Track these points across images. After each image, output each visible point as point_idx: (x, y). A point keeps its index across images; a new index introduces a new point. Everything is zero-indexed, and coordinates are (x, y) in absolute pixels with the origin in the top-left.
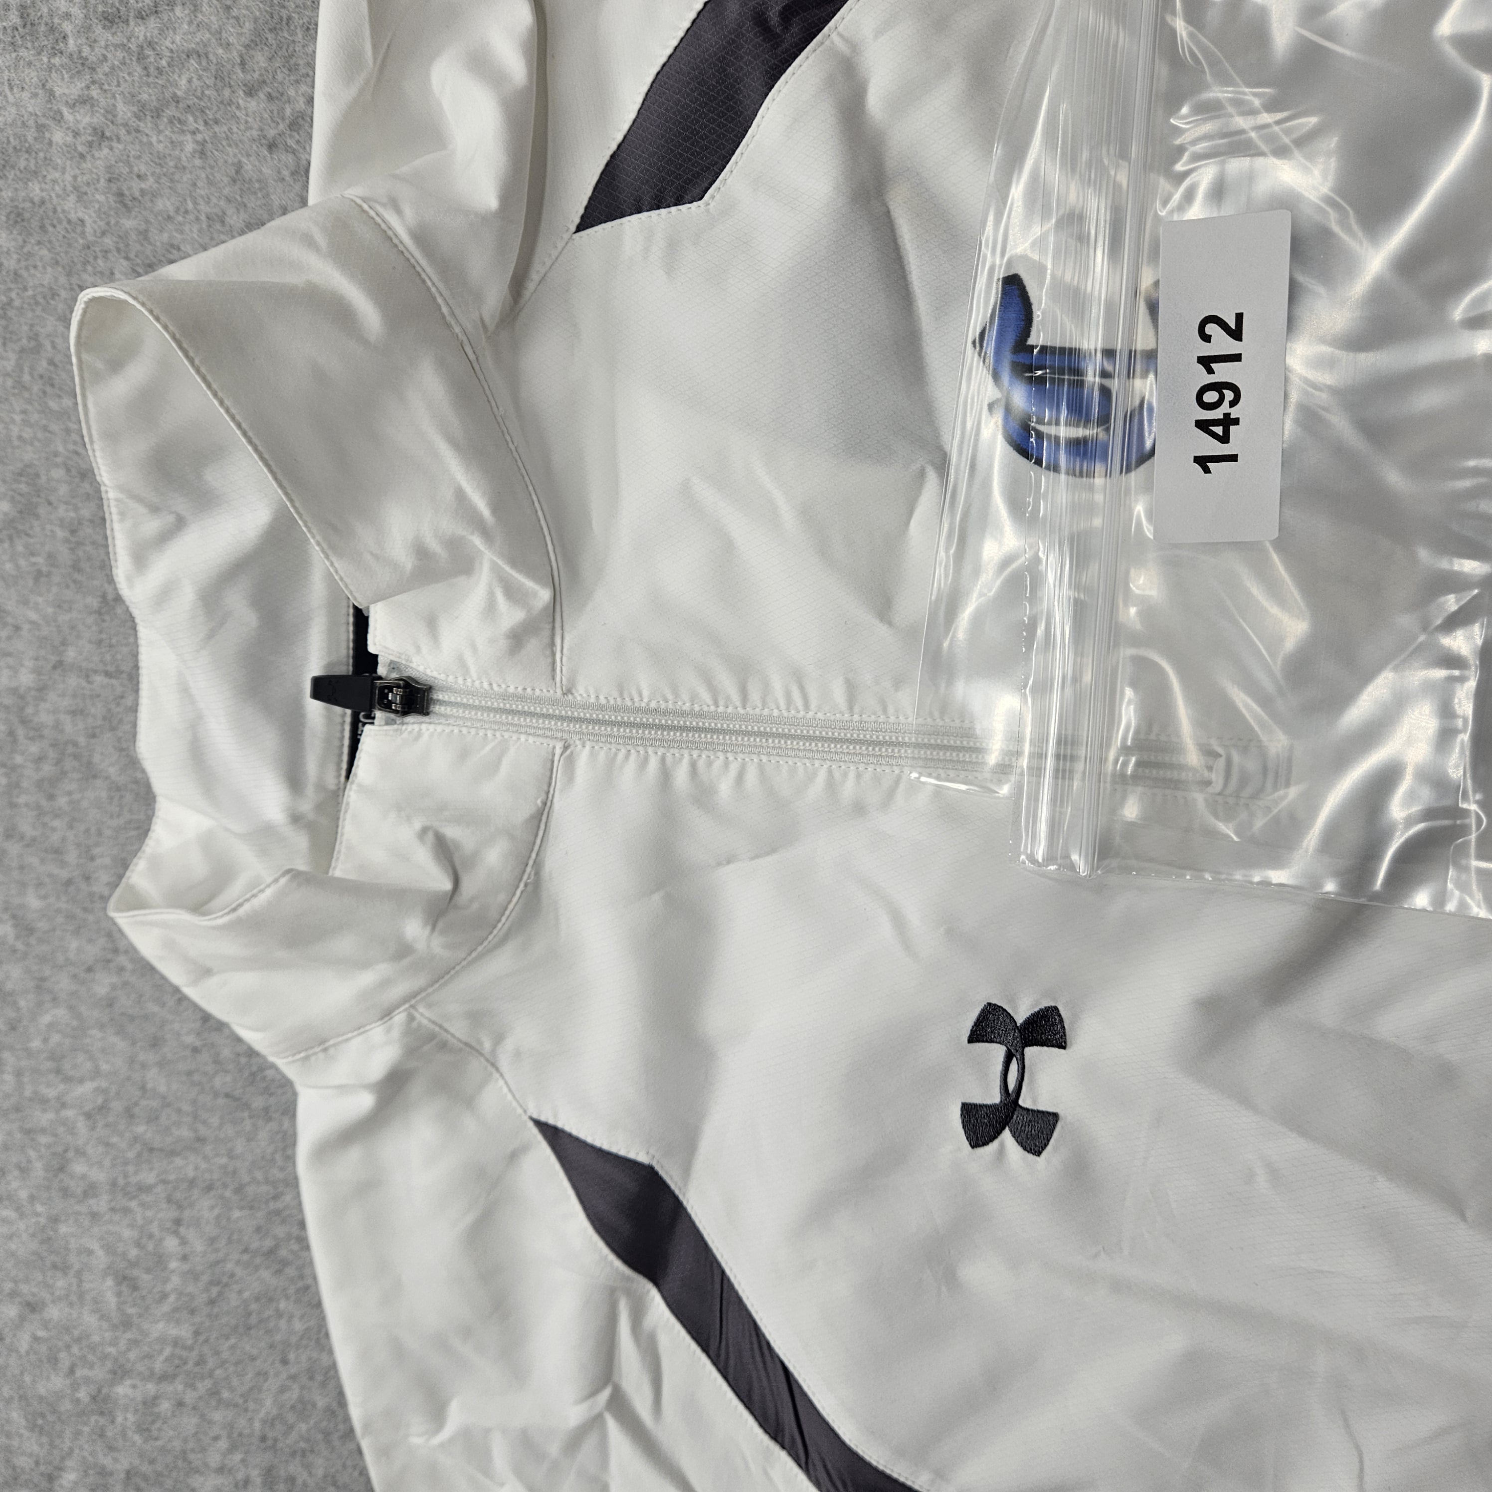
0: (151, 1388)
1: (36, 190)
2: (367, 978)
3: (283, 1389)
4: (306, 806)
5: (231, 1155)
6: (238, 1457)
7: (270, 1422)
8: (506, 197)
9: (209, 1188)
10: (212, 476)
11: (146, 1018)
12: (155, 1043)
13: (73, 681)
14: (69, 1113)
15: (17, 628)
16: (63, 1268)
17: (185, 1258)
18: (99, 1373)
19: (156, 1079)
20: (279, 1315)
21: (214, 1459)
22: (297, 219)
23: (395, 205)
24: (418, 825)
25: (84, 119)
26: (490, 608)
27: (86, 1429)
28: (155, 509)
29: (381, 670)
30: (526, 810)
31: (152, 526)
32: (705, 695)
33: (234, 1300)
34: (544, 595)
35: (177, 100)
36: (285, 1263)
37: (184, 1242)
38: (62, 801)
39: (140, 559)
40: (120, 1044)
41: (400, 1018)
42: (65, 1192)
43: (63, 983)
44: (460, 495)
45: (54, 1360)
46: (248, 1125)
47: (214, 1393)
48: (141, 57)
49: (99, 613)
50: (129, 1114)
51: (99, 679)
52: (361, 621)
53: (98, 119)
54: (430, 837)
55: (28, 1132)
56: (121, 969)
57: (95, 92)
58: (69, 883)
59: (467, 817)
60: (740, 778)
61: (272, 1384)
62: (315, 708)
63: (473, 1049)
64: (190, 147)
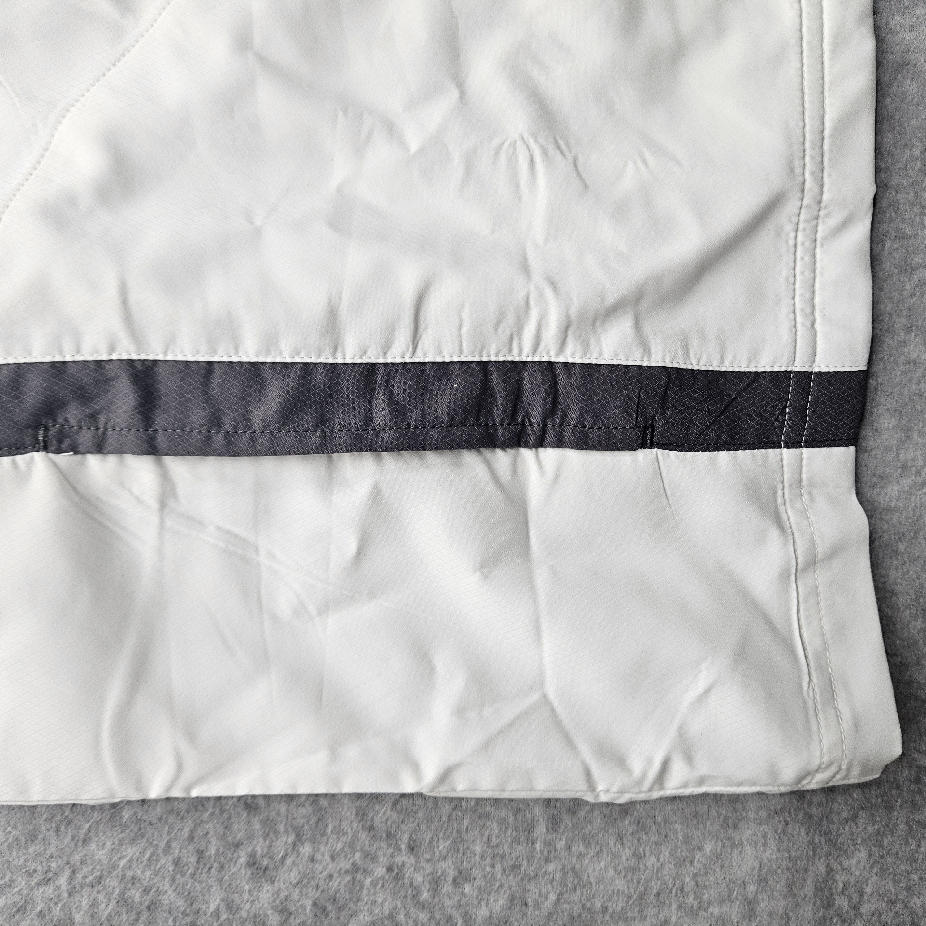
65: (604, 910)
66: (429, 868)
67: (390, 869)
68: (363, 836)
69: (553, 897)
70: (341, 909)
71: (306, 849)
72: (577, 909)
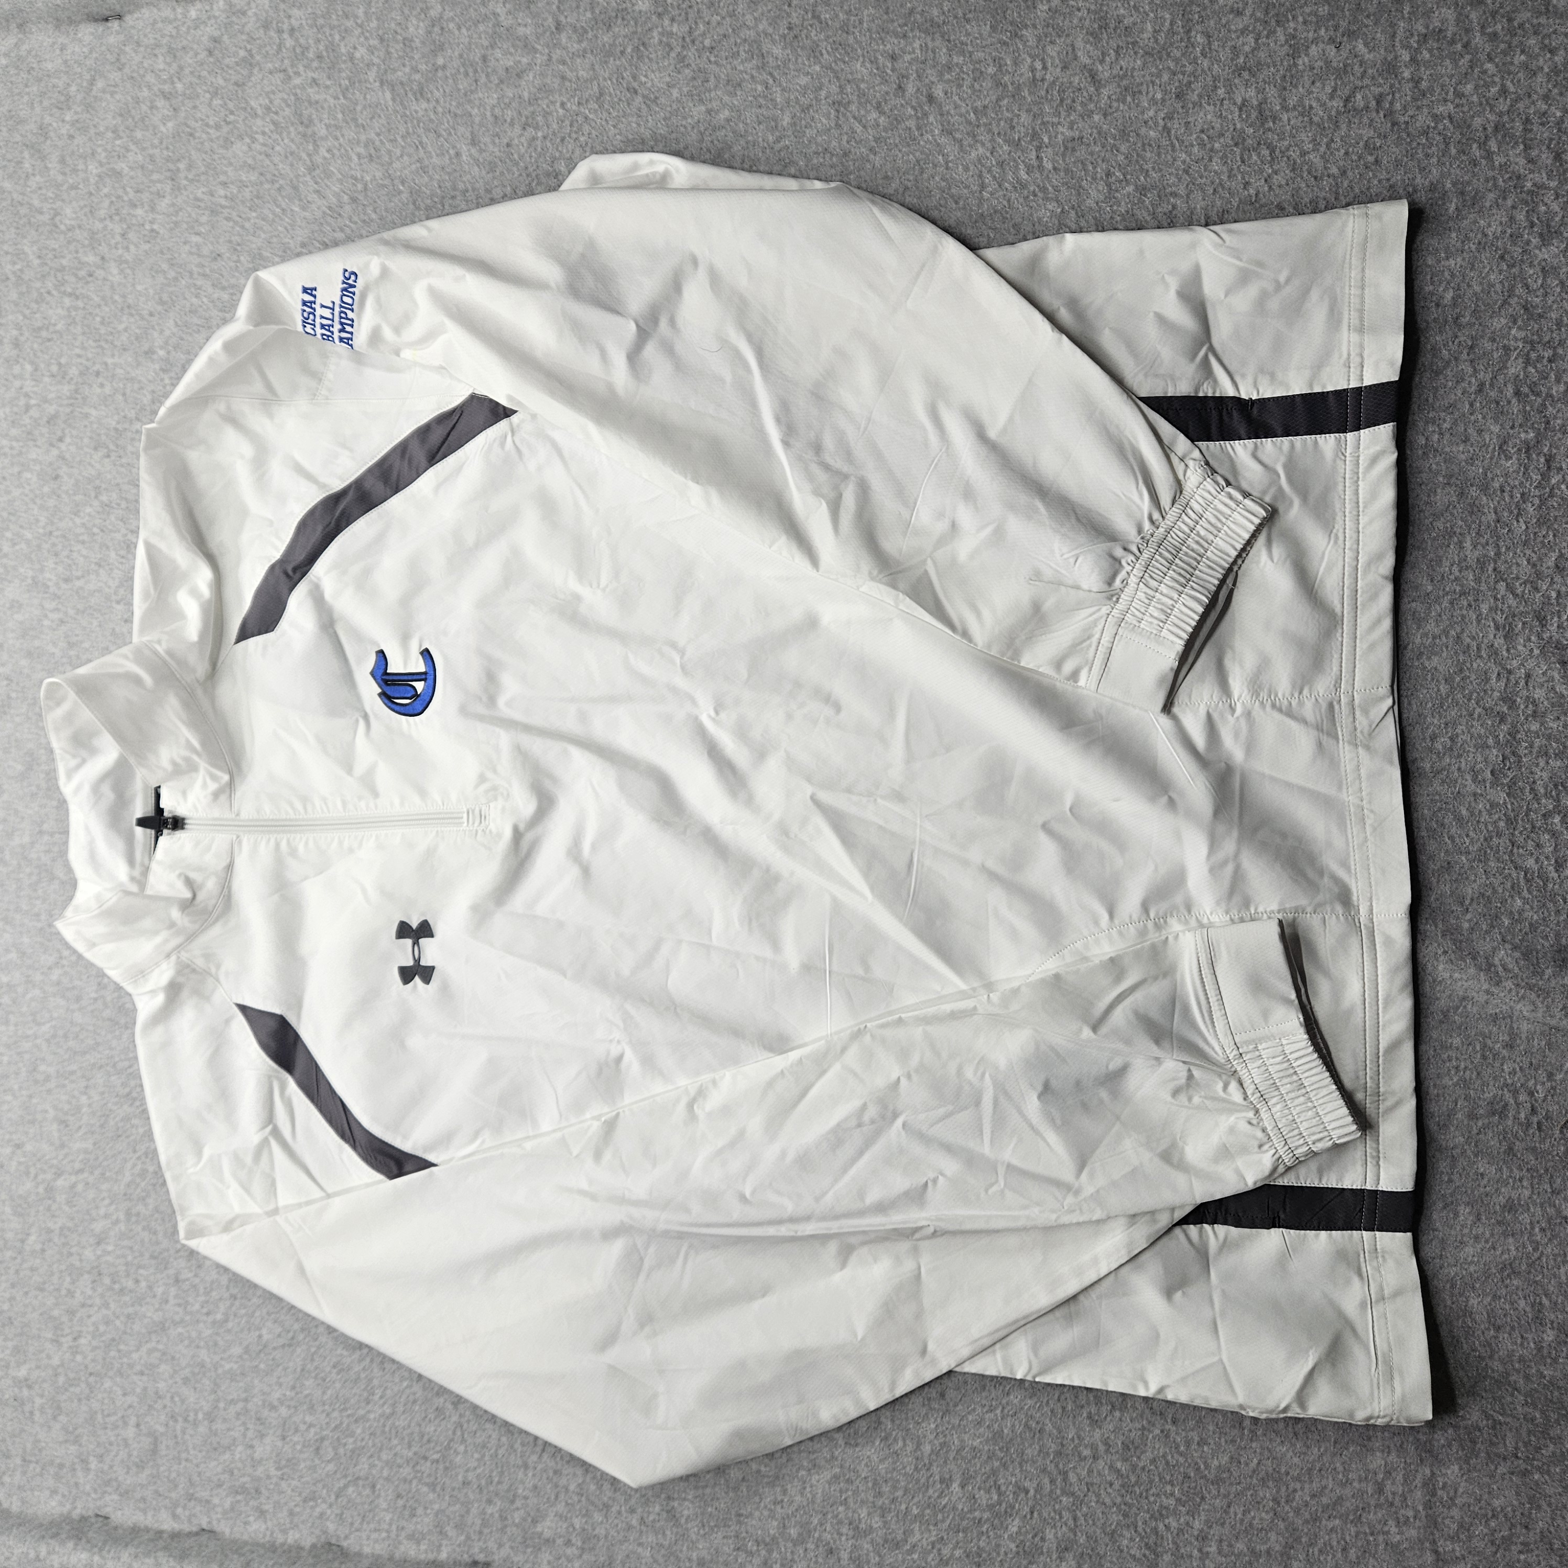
0: (73, 1179)
1: (37, 643)
2: (158, 939)
3: (134, 1165)
4: (137, 873)
5: (111, 1049)
6: (113, 1207)
7: (128, 1185)
8: (203, 635)
9: (101, 1067)
10: (96, 742)
11: (74, 988)
12: (78, 999)
13: (46, 838)
14: (38, 1041)
15: (23, 818)
16: (32, 1122)
17: (90, 1105)
18: (49, 1176)
19: (78, 1017)
20: (133, 1126)
21: (102, 1211)
22: (125, 650)
23: (159, 642)
24: (177, 872)
25: (55, 616)
26: (205, 785)
27: (41, 1208)
28: (74, 756)
29: (166, 814)
30: (224, 863)
31: (73, 763)
32: (291, 811)
33: (112, 1123)
34: (226, 778)
35: (90, 607)
36: (135, 1099)
37: (89, 1098)
38: (40, 892)
39: (69, 776)
40: (62, 1002)
41: (173, 958)
42: (36, 1082)
43: (38, 977)
44: (188, 741)
45: (27, 1173)
46: (117, 1033)
47: (103, 1174)
48: (77, 593)
49: (57, 808)
50: (65, 1036)
51: (57, 836)
52: (158, 796)
53: (61, 615)
54: (183, 878)
55: (19, 1054)
56: (63, 966)
57: (60, 606)
58: (41, 929)
59: (199, 869)
60: (306, 843)
61: (129, 1165)
62: (139, 830)
63: (207, 973)
64: (95, 623)
65: (1287, 1474)
66: (1184, 1434)
67: (1162, 1431)
68: (1147, 1411)
69: (1255, 1461)
70: (1136, 1448)
71: (1117, 1414)
72: (1270, 1470)
